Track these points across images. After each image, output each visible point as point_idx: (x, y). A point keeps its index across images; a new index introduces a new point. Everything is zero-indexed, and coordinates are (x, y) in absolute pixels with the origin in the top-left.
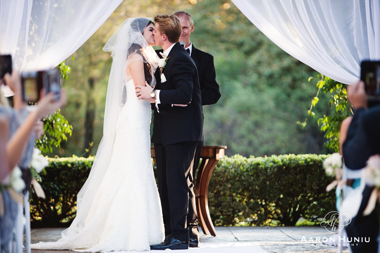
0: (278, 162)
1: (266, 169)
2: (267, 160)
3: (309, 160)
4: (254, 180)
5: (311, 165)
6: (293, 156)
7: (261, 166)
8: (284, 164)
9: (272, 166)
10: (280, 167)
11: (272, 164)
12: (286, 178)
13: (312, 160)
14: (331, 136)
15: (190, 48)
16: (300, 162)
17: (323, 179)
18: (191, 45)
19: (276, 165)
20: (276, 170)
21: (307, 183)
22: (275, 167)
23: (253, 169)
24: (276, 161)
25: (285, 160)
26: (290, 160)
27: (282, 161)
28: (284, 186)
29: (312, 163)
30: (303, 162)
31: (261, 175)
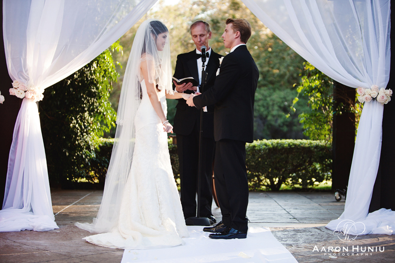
0: (269, 145)
1: (260, 150)
2: (261, 144)
3: (291, 144)
4: (251, 158)
5: (292, 148)
6: (279, 141)
7: (256, 148)
8: (274, 147)
9: (264, 148)
10: (269, 149)
11: (264, 147)
12: (275, 157)
13: (293, 144)
14: (307, 127)
15: (209, 51)
16: (285, 145)
17: (301, 158)
18: (210, 49)
19: (267, 147)
20: (267, 151)
21: (290, 161)
22: (266, 150)
23: (251, 150)
24: (268, 144)
25: (274, 144)
26: (277, 143)
27: (272, 144)
28: (273, 163)
29: (293, 146)
30: (287, 145)
31: (256, 154)
